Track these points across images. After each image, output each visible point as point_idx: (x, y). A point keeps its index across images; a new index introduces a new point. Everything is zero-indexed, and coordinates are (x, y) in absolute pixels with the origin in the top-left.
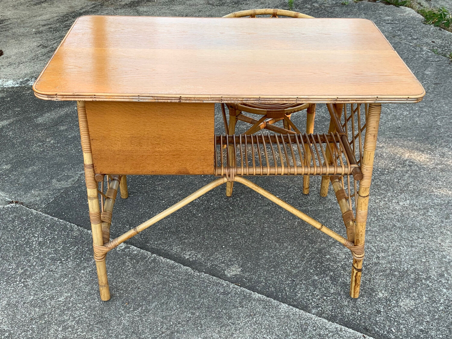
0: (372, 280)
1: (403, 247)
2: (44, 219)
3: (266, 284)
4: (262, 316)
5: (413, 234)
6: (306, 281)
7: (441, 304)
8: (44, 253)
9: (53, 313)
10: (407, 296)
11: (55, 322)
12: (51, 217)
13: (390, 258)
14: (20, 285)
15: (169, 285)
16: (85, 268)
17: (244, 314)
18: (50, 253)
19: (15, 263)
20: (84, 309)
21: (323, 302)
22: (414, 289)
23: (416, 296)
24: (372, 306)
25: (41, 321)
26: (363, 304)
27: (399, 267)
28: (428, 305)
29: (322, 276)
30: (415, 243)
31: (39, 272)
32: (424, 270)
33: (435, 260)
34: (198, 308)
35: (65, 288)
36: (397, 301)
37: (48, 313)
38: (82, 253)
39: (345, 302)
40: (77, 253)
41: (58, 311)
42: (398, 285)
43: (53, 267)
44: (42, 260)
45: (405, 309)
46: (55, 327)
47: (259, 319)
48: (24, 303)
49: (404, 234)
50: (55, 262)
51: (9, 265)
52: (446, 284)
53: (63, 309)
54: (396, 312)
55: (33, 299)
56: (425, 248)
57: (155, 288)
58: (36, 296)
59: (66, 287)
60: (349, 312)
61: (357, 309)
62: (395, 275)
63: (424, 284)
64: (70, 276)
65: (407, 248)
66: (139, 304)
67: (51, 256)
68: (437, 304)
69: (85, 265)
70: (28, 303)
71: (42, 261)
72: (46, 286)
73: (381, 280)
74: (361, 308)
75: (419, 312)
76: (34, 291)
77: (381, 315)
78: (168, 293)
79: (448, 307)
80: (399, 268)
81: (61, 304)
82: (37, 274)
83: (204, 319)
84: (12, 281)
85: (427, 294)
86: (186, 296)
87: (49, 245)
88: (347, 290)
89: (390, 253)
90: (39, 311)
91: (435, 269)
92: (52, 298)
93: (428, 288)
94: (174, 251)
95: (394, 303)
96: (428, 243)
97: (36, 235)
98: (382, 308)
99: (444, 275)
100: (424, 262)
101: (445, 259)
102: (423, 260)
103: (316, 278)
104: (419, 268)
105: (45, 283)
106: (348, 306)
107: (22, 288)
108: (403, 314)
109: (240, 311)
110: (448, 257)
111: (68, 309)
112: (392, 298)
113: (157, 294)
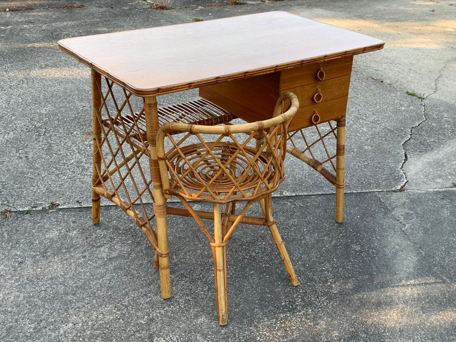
1: (61, 275)
2: (362, 189)
12: (359, 191)
23: (45, 241)
24: (81, 223)
28: (34, 239)
29: (127, 228)
36: (61, 233)
38: (302, 182)
40: (305, 181)
42: (62, 243)
45: (54, 230)
49: (62, 289)
85: (35, 246)
89: (73, 264)
93: (34, 250)
95: (63, 231)
96: (34, 288)
98: (72, 225)
99: (19, 263)
100: (38, 269)
103: (131, 225)
108: (54, 227)
112: (65, 233)
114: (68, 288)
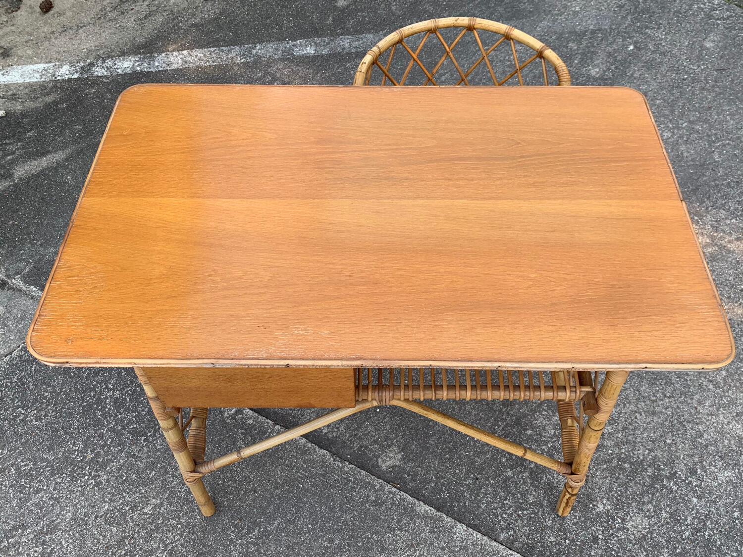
0: (590, 478)
1: (641, 415)
3: (436, 484)
4: (429, 546)
5: (657, 388)
6: (494, 479)
7: (687, 525)
8: (122, 420)
9: (136, 535)
10: (639, 509)
11: (140, 552)
13: (620, 435)
14: (90, 482)
15: (298, 487)
17: (403, 543)
18: (130, 422)
19: (82, 441)
20: (180, 528)
21: (516, 520)
22: (650, 496)
23: (652, 510)
24: (586, 529)
25: (119, 551)
26: (574, 524)
27: (632, 454)
28: (668, 528)
29: (519, 469)
30: (659, 406)
31: (116, 458)
32: (668, 460)
33: (686, 442)
34: (339, 531)
35: (152, 489)
36: (623, 520)
37: (129, 536)
39: (549, 520)
41: (143, 533)
42: (627, 489)
43: (135, 449)
44: (119, 434)
45: (634, 534)
47: (424, 552)
48: (96, 517)
49: (644, 388)
50: (137, 439)
51: (74, 444)
52: (697, 488)
53: (151, 529)
54: (621, 539)
55: (108, 510)
56: (672, 418)
57: (278, 491)
58: (112, 504)
59: (154, 486)
60: (553, 539)
61: (565, 533)
62: (625, 469)
63: (666, 488)
64: (159, 465)
65: (646, 415)
66: (256, 520)
67: (131, 427)
68: (681, 526)
70: (101, 517)
71: (120, 437)
72: (126, 485)
73: (604, 478)
74: (570, 532)
75: (653, 542)
76: (109, 494)
77: (598, 545)
78: (297, 502)
79: (697, 532)
80: (630, 457)
81: (148, 518)
82: (113, 462)
83: (346, 552)
84: (78, 474)
85: (668, 506)
86: (321, 508)
87: (129, 405)
88: (552, 497)
89: (620, 427)
90: (117, 532)
91: (683, 458)
92: (134, 508)
93: (671, 496)
94: (306, 418)
95: (619, 523)
96: (678, 407)
98: (601, 533)
99: (696, 472)
100: (669, 444)
101: (701, 439)
102: (669, 441)
103: (510, 474)
104: (661, 456)
105: (124, 478)
106: (551, 528)
107: (93, 488)
108: (631, 545)
109: (398, 538)
110: (705, 436)
111: (157, 528)
112: (617, 513)
113: (281, 503)
114: (636, 385)
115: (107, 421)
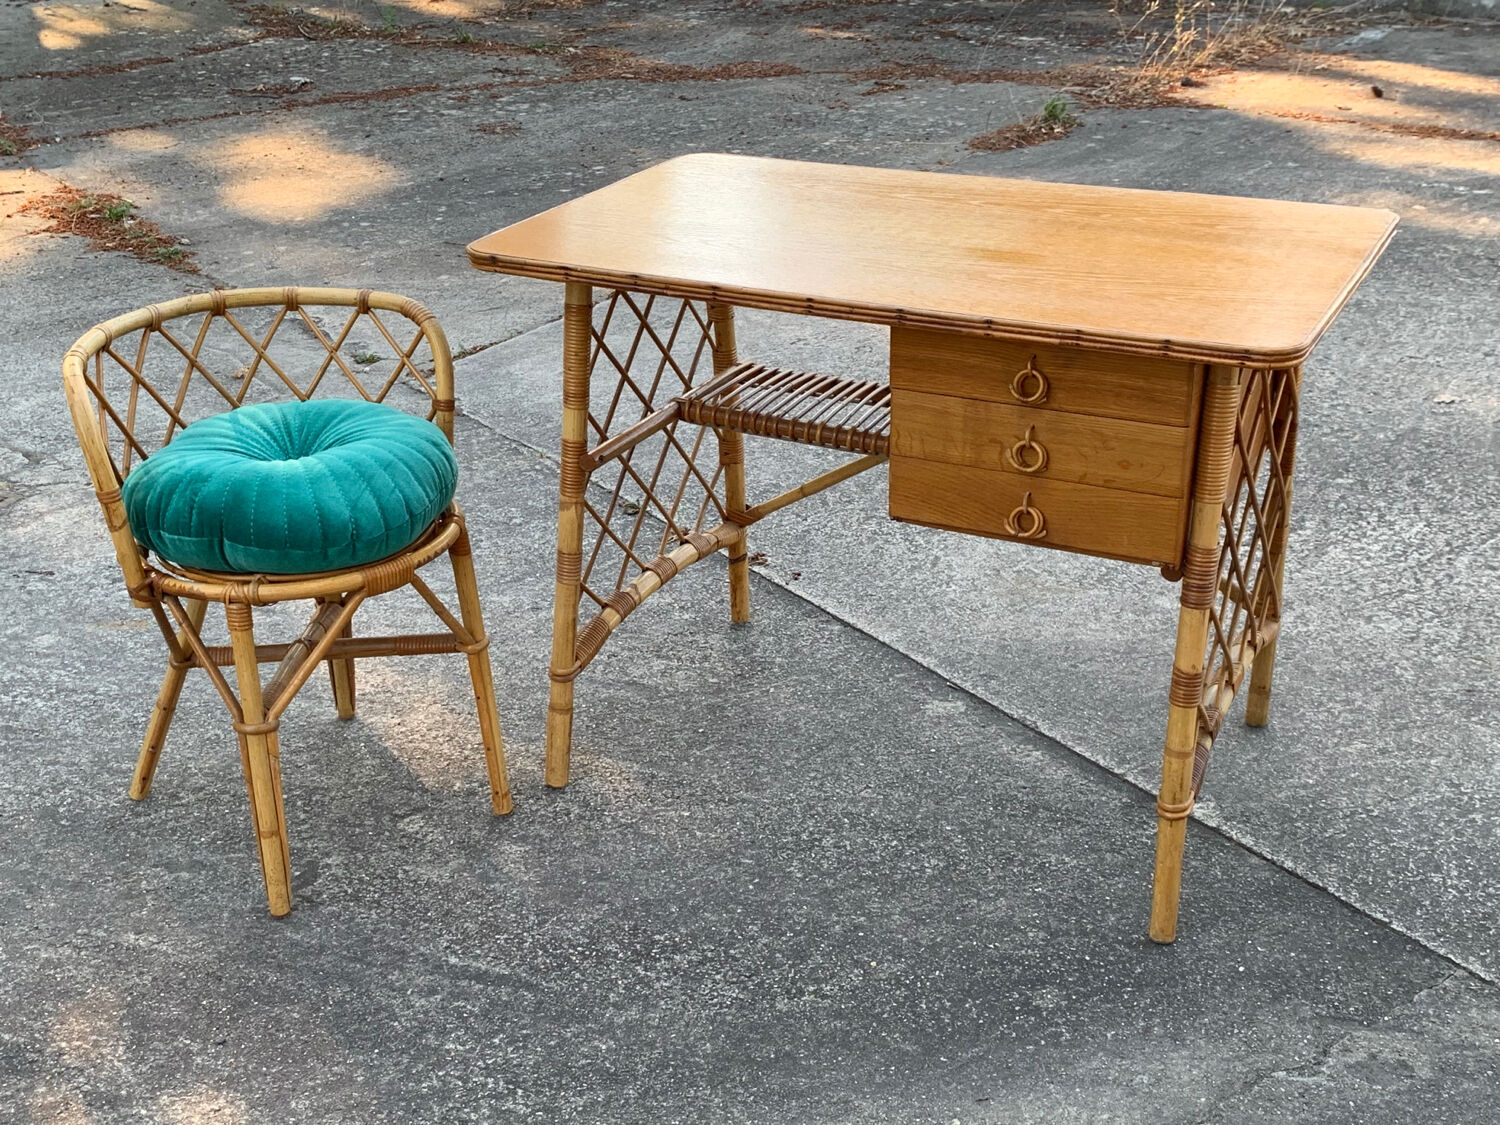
2: (1439, 936)
3: (891, 675)
12: (1416, 935)
15: (1105, 714)
16: (1305, 786)
18: (1404, 837)
38: (1311, 818)
40: (1325, 820)
46: (1369, 707)
57: (1139, 716)
69: (1303, 792)
84: (1494, 803)
92: (1383, 752)
97: (1454, 892)
115: (1451, 848)
